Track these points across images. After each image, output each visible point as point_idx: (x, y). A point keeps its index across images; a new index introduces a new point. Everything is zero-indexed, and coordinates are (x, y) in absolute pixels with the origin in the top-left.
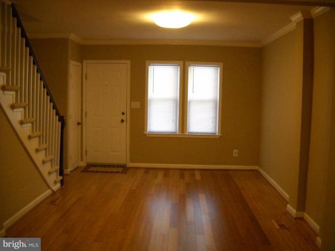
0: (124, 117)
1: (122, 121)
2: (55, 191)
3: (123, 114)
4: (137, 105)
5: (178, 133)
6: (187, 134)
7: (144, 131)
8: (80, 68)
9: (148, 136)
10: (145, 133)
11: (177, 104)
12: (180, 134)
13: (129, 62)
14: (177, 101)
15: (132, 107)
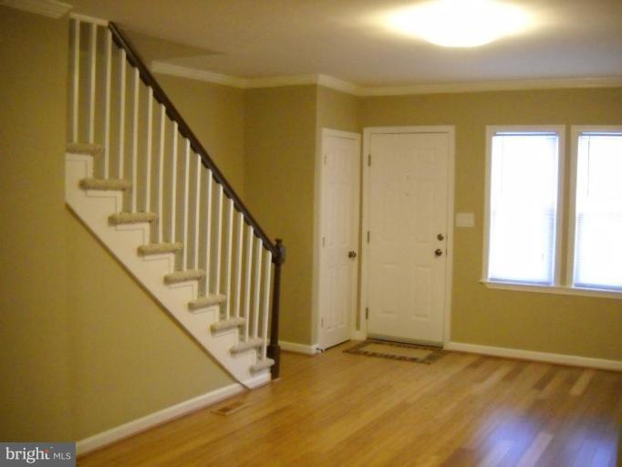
0: (441, 245)
1: (438, 253)
2: (250, 387)
3: (440, 238)
4: (467, 220)
5: (553, 285)
6: (573, 287)
7: (480, 277)
8: (357, 143)
9: (489, 287)
10: (483, 280)
11: (553, 220)
12: (559, 286)
13: (451, 129)
14: (552, 215)
15: (458, 225)
